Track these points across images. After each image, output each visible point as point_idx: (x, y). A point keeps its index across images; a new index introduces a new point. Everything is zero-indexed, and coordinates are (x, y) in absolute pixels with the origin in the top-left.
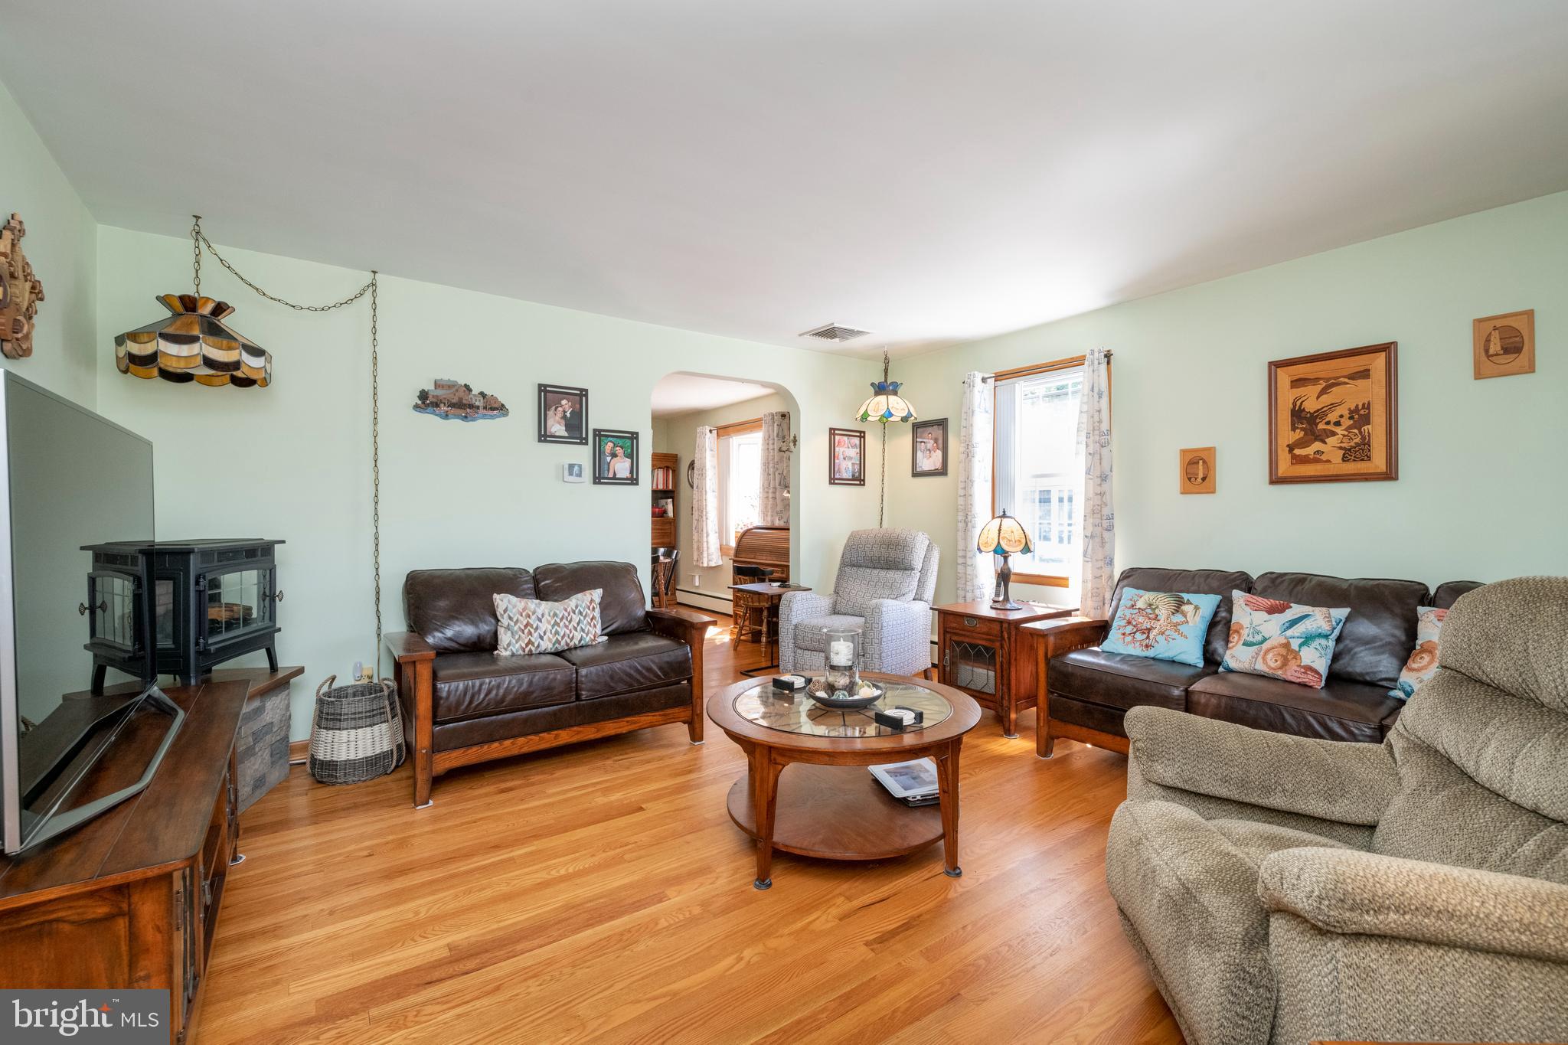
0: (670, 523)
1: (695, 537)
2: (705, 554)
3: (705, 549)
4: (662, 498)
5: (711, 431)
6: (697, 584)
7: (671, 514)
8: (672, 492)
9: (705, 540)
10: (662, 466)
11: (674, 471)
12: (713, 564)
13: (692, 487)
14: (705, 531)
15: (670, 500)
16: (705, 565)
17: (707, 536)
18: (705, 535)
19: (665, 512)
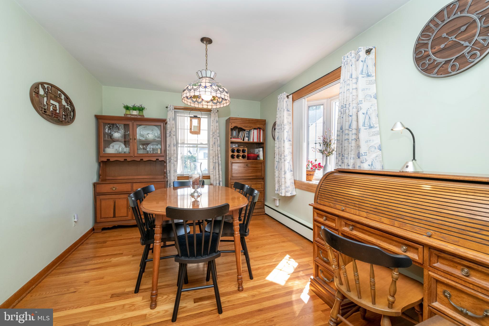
0: (261, 163)
1: (277, 174)
2: (283, 187)
3: (283, 183)
4: (257, 148)
5: (288, 97)
6: (278, 205)
7: (261, 158)
8: (262, 143)
9: (283, 176)
10: (257, 127)
11: (263, 130)
12: (289, 195)
13: (274, 139)
14: (283, 170)
15: (261, 149)
16: (283, 195)
17: (285, 173)
18: (283, 173)
19: (258, 156)
